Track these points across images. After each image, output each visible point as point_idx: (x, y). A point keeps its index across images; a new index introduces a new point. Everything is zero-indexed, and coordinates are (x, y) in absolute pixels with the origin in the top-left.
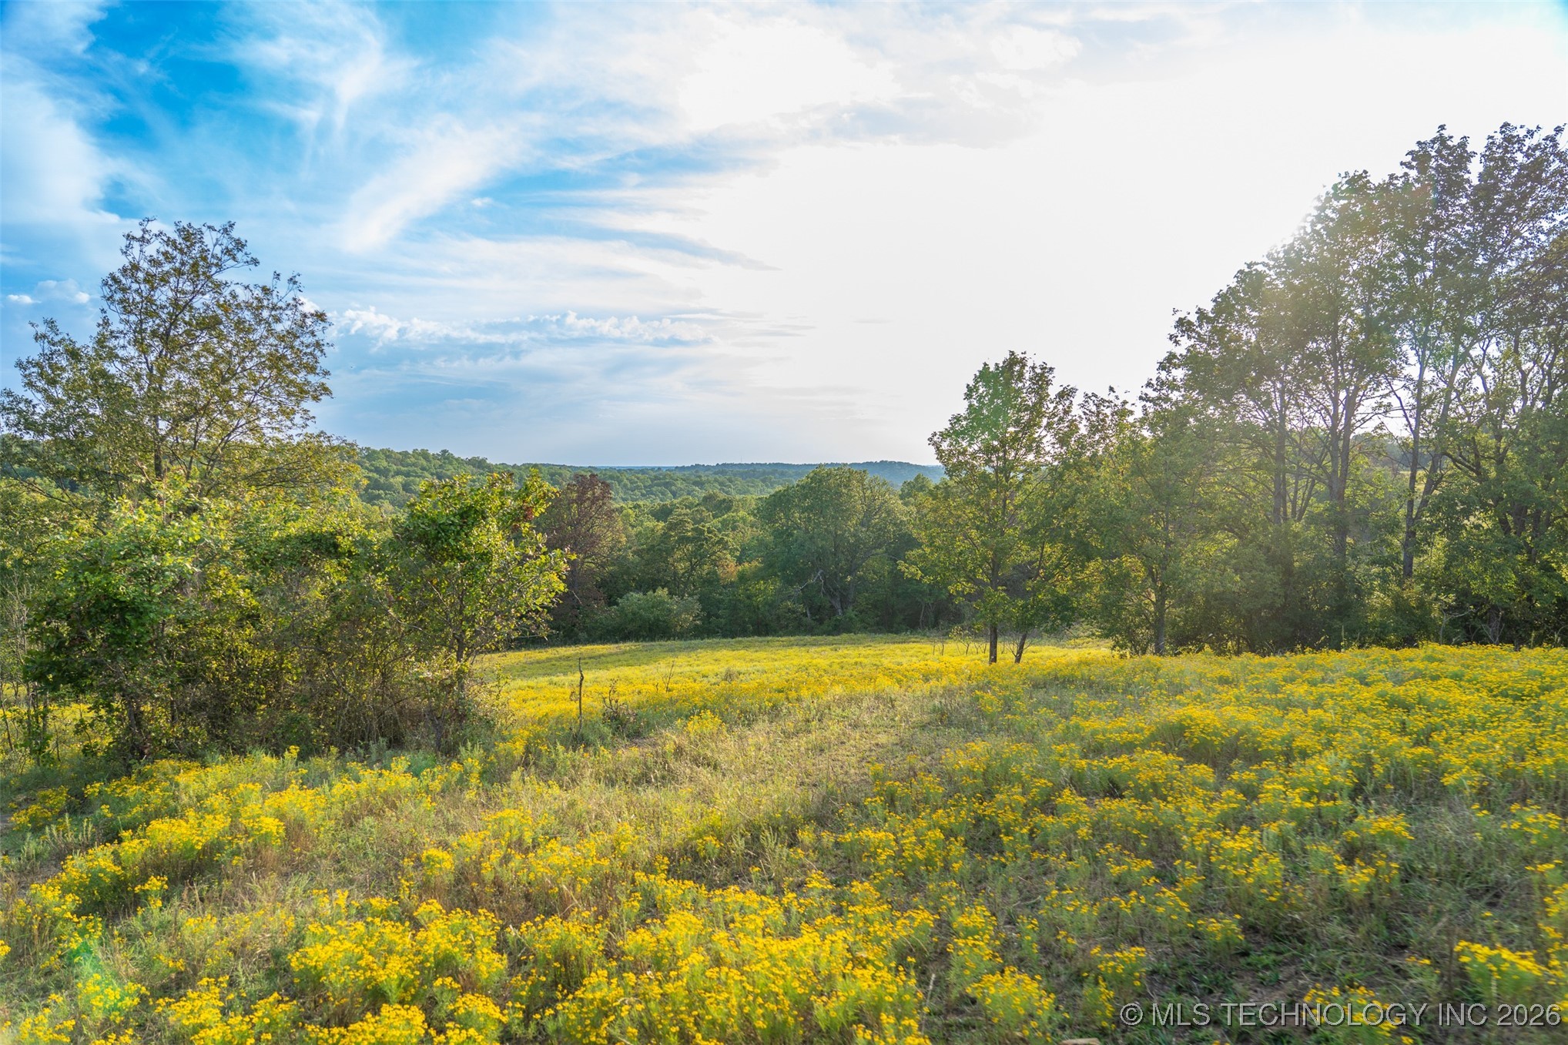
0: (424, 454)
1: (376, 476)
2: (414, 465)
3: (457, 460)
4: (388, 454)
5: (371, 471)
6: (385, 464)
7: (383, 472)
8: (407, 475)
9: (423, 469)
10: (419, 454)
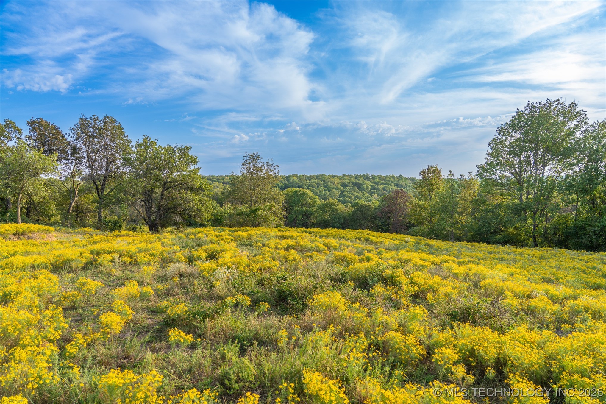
0: (393, 177)
1: (374, 185)
2: (389, 181)
3: (404, 178)
4: (380, 177)
5: (373, 183)
6: (378, 180)
7: (377, 184)
8: (385, 184)
9: (392, 182)
10: (391, 177)
